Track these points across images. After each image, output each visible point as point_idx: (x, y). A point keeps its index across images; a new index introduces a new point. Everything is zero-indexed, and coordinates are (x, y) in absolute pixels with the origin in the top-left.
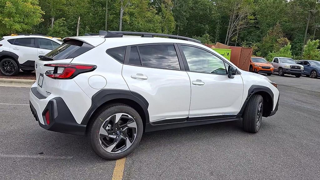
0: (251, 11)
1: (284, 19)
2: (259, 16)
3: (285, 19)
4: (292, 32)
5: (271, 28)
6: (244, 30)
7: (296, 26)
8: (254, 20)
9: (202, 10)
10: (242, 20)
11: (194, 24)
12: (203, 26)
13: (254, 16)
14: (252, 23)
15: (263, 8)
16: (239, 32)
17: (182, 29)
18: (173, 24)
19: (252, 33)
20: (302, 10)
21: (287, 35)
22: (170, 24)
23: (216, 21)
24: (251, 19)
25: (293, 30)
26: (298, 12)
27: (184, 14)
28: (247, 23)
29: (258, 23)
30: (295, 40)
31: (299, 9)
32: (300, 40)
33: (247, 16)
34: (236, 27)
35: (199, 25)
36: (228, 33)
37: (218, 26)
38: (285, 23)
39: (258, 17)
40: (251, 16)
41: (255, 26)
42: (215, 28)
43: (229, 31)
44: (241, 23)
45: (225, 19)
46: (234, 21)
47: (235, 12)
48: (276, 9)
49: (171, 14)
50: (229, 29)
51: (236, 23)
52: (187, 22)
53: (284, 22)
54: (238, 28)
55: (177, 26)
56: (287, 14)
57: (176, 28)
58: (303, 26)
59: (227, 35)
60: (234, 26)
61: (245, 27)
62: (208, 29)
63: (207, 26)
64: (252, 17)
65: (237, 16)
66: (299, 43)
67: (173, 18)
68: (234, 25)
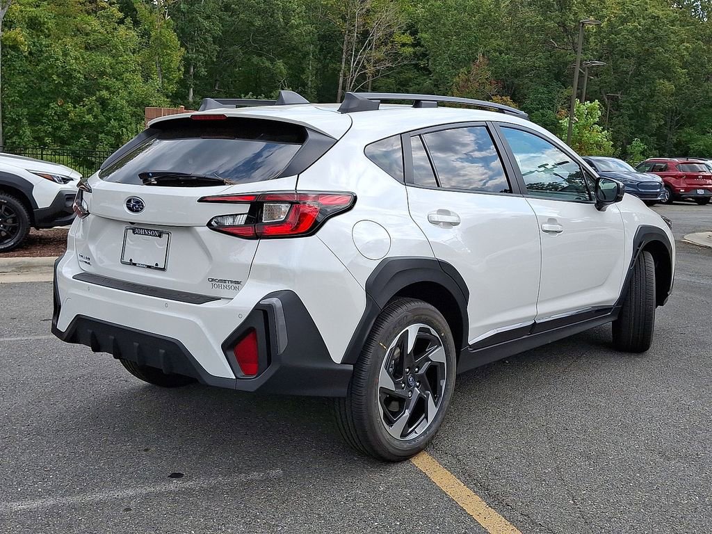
0: (403, 20)
1: (494, 43)
2: (425, 35)
3: (498, 45)
4: (516, 81)
5: (463, 70)
6: (388, 76)
7: (529, 61)
8: (414, 45)
9: (261, 13)
10: (378, 47)
11: (240, 56)
12: (268, 64)
13: (413, 34)
14: (408, 55)
15: (438, 11)
16: (373, 82)
17: (203, 72)
18: (177, 56)
19: (410, 84)
20: (540, 18)
21: (504, 87)
22: (168, 54)
23: (306, 49)
24: (404, 45)
25: (517, 74)
26: (529, 24)
27: (206, 23)
28: (396, 56)
29: (424, 55)
30: (528, 102)
31: (531, 15)
32: (540, 103)
33: (391, 35)
34: (364, 67)
35: (255, 59)
36: (341, 85)
37: (311, 66)
38: (498, 54)
39: (425, 39)
40: (403, 34)
41: (416, 66)
42: (303, 71)
43: (345, 81)
44: (376, 55)
45: (329, 43)
46: (357, 51)
47: (358, 21)
48: (472, 15)
49: (168, 24)
50: (345, 76)
51: (362, 56)
52: (218, 49)
53: (495, 50)
54: (370, 70)
55: (187, 62)
56: (499, 28)
57: (187, 72)
58: (545, 61)
59: (340, 91)
60: (357, 65)
61: (389, 69)
62: (284, 71)
63: (280, 64)
64: (407, 39)
65: (365, 34)
66: (537, 110)
67: (174, 36)
68: (359, 62)
